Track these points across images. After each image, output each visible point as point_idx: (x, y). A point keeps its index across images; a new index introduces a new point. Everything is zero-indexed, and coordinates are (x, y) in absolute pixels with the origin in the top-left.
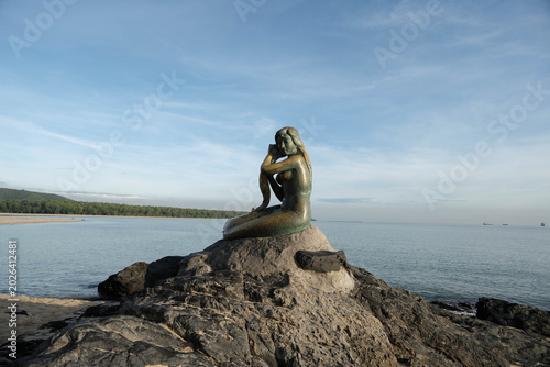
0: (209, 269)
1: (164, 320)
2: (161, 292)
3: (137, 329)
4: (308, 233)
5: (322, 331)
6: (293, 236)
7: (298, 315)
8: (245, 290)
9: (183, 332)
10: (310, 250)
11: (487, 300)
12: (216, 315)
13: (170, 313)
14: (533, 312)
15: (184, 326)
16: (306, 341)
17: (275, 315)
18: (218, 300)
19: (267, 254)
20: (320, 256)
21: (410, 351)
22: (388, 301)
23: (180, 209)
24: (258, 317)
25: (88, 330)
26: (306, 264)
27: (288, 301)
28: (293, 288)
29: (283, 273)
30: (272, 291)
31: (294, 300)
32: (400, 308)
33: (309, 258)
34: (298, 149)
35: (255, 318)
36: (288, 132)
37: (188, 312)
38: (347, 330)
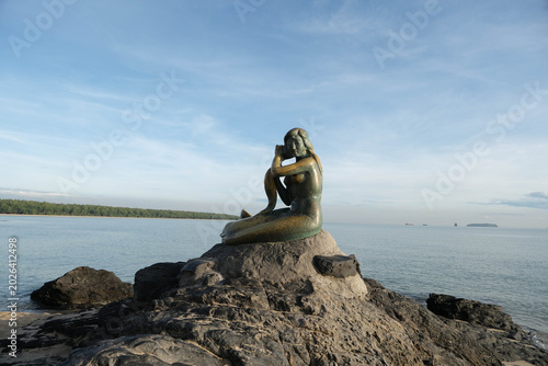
0: (221, 278)
1: (192, 337)
2: (173, 304)
3: (170, 349)
4: (322, 237)
5: (354, 338)
6: (307, 241)
7: (329, 323)
8: (268, 299)
9: (217, 348)
10: (326, 255)
11: (437, 296)
12: (249, 328)
13: (198, 329)
14: (477, 305)
15: (217, 341)
16: (340, 350)
17: (308, 324)
18: (248, 311)
19: (285, 260)
20: (339, 261)
21: (428, 353)
22: (397, 303)
23: (110, 208)
24: (291, 327)
25: (118, 354)
26: (326, 269)
27: (317, 309)
28: (319, 295)
29: (304, 279)
30: (299, 299)
31: (323, 307)
32: (408, 310)
33: (329, 264)
34: (308, 151)
35: (288, 328)
36: (299, 134)
37: (217, 326)
38: (376, 336)
